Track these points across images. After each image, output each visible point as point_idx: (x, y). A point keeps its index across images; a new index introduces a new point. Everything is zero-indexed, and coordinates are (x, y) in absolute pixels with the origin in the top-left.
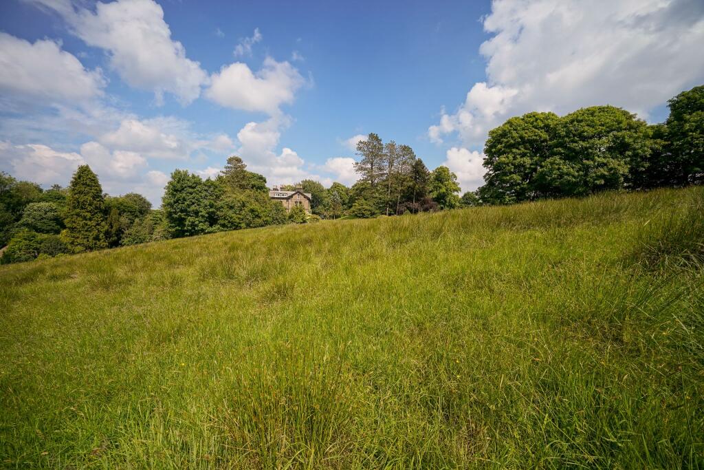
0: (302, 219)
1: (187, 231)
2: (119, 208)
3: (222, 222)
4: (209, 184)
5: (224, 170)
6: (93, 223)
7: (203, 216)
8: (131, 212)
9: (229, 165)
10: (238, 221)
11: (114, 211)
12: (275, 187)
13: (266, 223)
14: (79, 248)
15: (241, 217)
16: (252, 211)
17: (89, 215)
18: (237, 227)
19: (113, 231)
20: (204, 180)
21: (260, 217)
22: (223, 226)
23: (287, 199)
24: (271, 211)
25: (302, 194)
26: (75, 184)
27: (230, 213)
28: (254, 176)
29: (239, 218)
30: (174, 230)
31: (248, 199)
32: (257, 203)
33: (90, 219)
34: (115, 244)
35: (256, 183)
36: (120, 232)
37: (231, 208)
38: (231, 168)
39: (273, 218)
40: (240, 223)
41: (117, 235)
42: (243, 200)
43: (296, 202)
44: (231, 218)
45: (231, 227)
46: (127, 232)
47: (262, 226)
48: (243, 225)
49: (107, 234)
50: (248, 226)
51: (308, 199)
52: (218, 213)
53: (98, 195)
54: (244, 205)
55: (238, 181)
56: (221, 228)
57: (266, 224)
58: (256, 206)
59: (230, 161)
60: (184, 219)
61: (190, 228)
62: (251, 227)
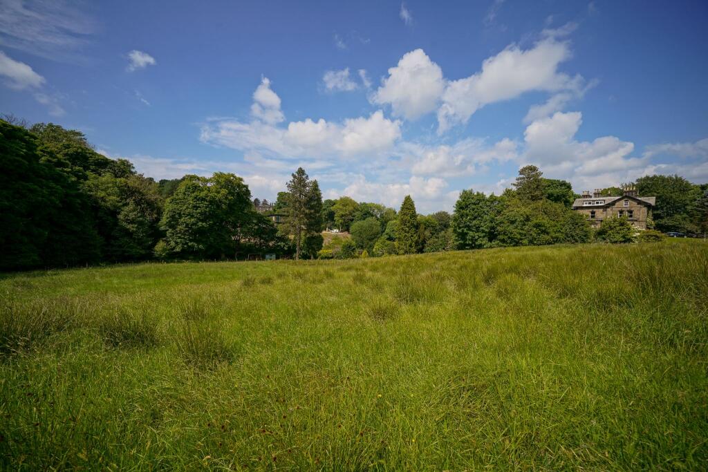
0: (624, 237)
1: (468, 245)
2: (425, 224)
3: (501, 237)
4: (493, 199)
5: (515, 182)
6: (409, 235)
7: (483, 231)
8: (433, 227)
9: (522, 176)
10: (519, 237)
11: (422, 226)
12: (586, 194)
13: (556, 240)
14: (402, 252)
15: (524, 232)
16: (537, 226)
17: (407, 229)
18: (517, 243)
19: (420, 241)
20: (488, 196)
21: (548, 233)
22: (503, 241)
23: (605, 207)
24: (564, 225)
25: (634, 199)
26: (402, 209)
27: (511, 228)
28: (552, 183)
29: (520, 234)
30: (458, 243)
31: (534, 213)
32: (545, 216)
33: (408, 232)
34: (421, 251)
35: (557, 191)
36: (424, 242)
37: (512, 222)
38: (524, 178)
39: (566, 234)
40: (521, 239)
41: (422, 244)
42: (528, 213)
43: (621, 212)
44: (511, 233)
45: (511, 243)
46: (428, 242)
47: (549, 244)
48: (525, 241)
49: (417, 242)
50: (531, 242)
51: (649, 206)
52: (498, 228)
53: (414, 215)
54: (528, 219)
55: (531, 192)
56: (500, 244)
57: (555, 242)
58: (545, 220)
59: (522, 172)
60: (467, 234)
61: (471, 242)
62: (534, 244)
